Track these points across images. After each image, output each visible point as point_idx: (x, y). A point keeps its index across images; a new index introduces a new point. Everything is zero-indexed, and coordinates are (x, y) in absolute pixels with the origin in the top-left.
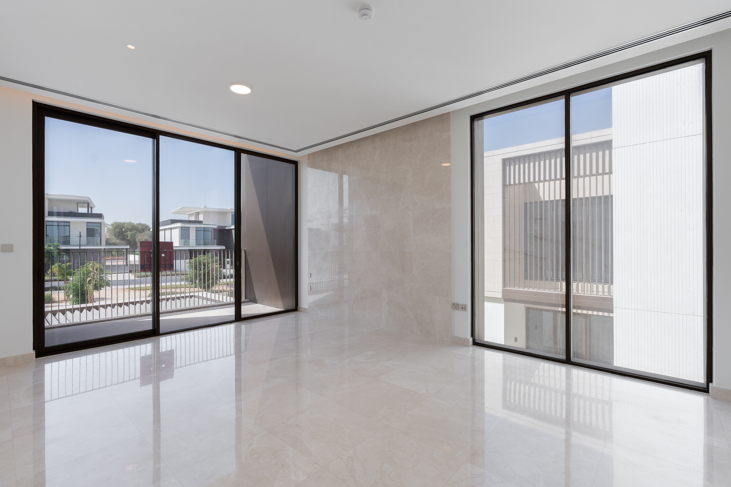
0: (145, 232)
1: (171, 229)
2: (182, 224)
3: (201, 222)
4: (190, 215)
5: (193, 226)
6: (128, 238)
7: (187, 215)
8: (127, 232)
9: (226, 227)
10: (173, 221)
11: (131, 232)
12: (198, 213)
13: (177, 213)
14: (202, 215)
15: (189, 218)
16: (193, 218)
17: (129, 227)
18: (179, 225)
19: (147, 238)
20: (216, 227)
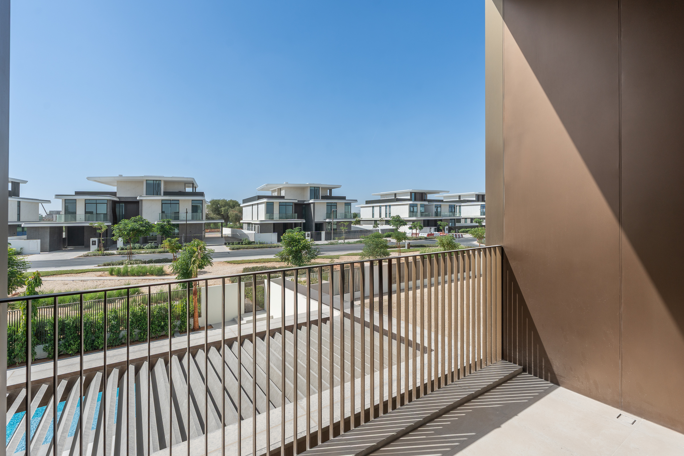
0: (236, 208)
1: (258, 204)
2: (268, 199)
3: (283, 197)
4: (275, 191)
5: (276, 201)
6: (222, 213)
7: (270, 191)
8: (221, 208)
9: (305, 201)
10: (260, 197)
11: (224, 208)
12: (280, 190)
13: (262, 189)
14: (284, 191)
15: (272, 194)
16: (276, 194)
17: (223, 203)
18: (265, 200)
19: (237, 212)
20: (297, 201)
